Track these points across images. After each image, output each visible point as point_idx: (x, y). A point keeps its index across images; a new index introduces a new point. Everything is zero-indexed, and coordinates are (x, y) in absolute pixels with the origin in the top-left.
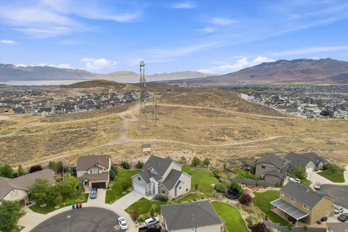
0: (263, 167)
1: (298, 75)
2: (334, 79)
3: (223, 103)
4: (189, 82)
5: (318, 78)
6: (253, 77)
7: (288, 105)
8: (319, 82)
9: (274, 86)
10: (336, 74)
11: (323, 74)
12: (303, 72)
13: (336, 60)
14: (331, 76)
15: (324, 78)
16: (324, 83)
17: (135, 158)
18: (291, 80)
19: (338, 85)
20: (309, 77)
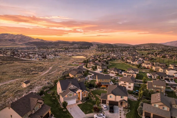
1: (7, 42)
2: (26, 44)
7: (23, 56)
8: (20, 45)
10: (27, 42)
12: (10, 40)
18: (4, 44)
19: (29, 47)
20: (14, 43)
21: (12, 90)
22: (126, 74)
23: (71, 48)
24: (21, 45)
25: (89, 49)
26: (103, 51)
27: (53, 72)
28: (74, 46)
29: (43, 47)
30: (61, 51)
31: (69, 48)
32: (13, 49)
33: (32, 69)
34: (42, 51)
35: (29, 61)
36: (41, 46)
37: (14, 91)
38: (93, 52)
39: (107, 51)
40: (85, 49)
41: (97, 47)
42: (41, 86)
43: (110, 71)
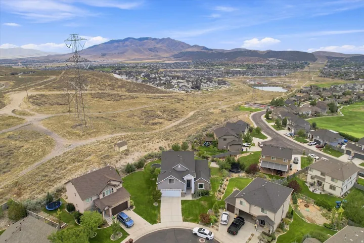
0: (225, 139)
1: (147, 53)
2: (176, 56)
3: (107, 85)
4: (25, 62)
5: (163, 56)
6: (104, 55)
7: (162, 82)
8: (165, 59)
9: (127, 64)
10: (176, 52)
11: (167, 52)
12: (150, 50)
13: (174, 40)
14: (173, 54)
15: (168, 56)
16: (169, 60)
17: (117, 161)
18: (142, 57)
19: (180, 62)
20: (156, 55)
21: (101, 153)
22: (350, 152)
23: (261, 66)
24: (166, 57)
25: (305, 70)
26: (339, 75)
27: (189, 125)
28: (269, 60)
29: (205, 63)
30: (239, 73)
31: (256, 65)
32: (153, 66)
33: (158, 112)
34: (200, 71)
35: (168, 93)
36: (200, 60)
37: (102, 154)
38: (310, 79)
39: (353, 77)
40: (294, 68)
41: (326, 66)
42: (146, 151)
43: (313, 137)
